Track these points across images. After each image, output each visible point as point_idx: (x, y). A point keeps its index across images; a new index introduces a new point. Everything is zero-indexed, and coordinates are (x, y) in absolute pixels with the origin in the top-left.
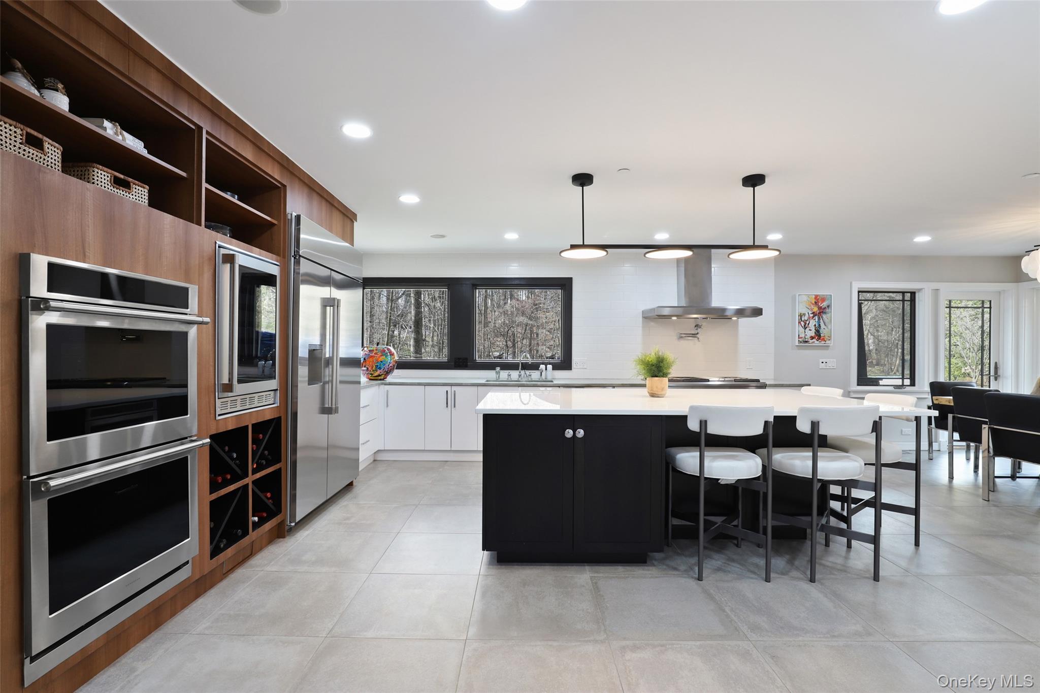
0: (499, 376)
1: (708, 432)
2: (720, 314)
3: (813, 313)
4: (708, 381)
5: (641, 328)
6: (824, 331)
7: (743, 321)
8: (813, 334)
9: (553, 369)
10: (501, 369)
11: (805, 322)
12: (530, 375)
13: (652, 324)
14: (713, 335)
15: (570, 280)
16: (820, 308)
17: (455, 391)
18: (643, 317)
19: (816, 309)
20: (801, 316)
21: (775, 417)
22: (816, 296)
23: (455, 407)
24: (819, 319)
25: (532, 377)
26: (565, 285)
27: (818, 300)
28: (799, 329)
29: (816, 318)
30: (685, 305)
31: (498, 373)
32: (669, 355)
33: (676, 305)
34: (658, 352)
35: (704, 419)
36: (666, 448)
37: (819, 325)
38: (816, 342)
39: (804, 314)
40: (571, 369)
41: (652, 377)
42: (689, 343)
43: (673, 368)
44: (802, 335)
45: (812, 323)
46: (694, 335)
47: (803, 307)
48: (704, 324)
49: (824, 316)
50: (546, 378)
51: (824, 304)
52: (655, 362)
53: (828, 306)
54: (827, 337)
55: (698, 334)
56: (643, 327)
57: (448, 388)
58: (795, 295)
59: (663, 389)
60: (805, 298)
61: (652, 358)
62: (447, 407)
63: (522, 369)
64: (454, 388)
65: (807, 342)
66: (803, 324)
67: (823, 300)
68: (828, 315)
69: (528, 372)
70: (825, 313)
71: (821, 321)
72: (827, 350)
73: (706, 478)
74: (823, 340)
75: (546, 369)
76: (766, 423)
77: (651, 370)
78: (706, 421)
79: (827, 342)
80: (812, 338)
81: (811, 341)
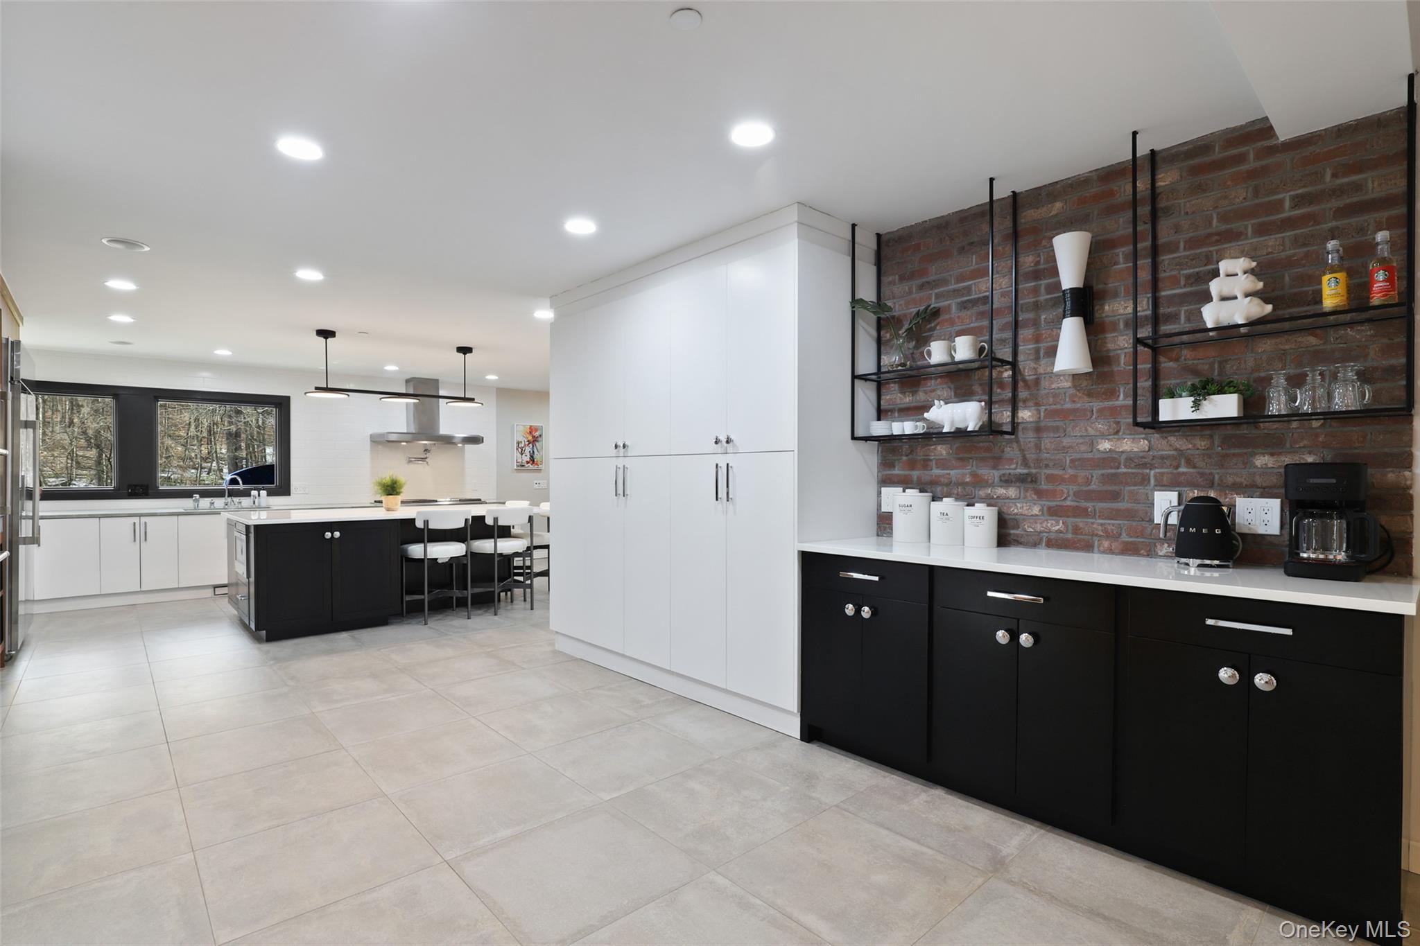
0: (198, 505)
1: (430, 527)
2: (448, 440)
3: (528, 441)
4: (436, 501)
5: (369, 452)
6: (537, 457)
7: (469, 447)
8: (528, 460)
9: (268, 495)
10: (201, 497)
11: (522, 448)
12: (240, 503)
13: (380, 447)
14: (441, 460)
15: (288, 398)
16: (533, 437)
17: (146, 523)
18: (371, 441)
19: (530, 438)
20: (518, 443)
21: (472, 517)
22: (531, 427)
23: (146, 540)
24: (533, 446)
25: (243, 504)
26: (281, 405)
27: (532, 430)
28: (517, 455)
29: (531, 445)
30: (414, 432)
31: (196, 501)
32: (401, 478)
33: (405, 431)
34: (392, 475)
35: (426, 519)
36: (402, 545)
37: (533, 451)
38: (530, 466)
39: (521, 442)
40: (289, 495)
41: (388, 495)
42: (419, 468)
43: (404, 488)
44: (520, 460)
45: (528, 450)
46: (424, 459)
47: (521, 436)
48: (433, 448)
49: (537, 444)
50: (259, 505)
51: (537, 434)
52: (389, 483)
53: (540, 436)
54: (539, 462)
55: (426, 458)
56: (371, 450)
57: (136, 520)
58: (513, 425)
59: (397, 504)
60: (521, 428)
61: (387, 480)
62: (135, 540)
63: (228, 496)
64: (143, 519)
65: (523, 466)
66: (520, 450)
67: (536, 430)
68: (540, 443)
69: (236, 500)
70: (538, 441)
71: (535, 448)
72: (540, 472)
73: (428, 559)
74: (537, 464)
75: (259, 495)
76: (466, 520)
77: (387, 489)
78: (428, 521)
79: (540, 466)
80: (528, 462)
81: (527, 465)
